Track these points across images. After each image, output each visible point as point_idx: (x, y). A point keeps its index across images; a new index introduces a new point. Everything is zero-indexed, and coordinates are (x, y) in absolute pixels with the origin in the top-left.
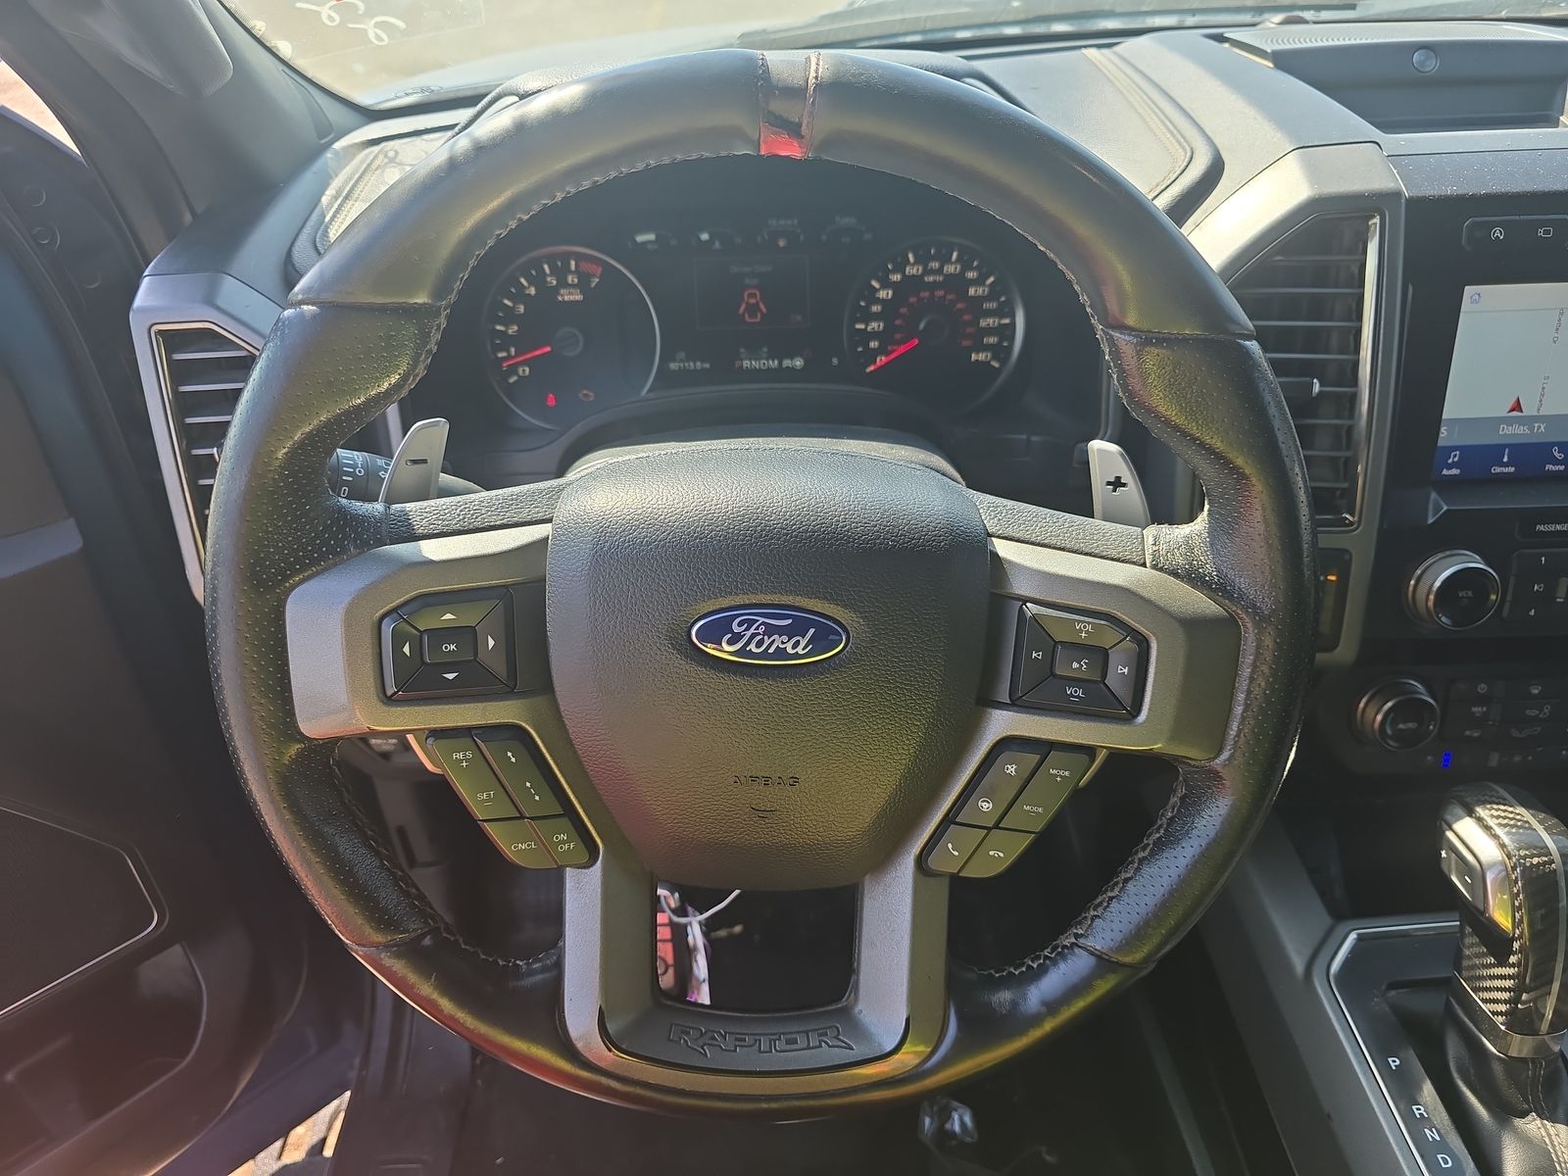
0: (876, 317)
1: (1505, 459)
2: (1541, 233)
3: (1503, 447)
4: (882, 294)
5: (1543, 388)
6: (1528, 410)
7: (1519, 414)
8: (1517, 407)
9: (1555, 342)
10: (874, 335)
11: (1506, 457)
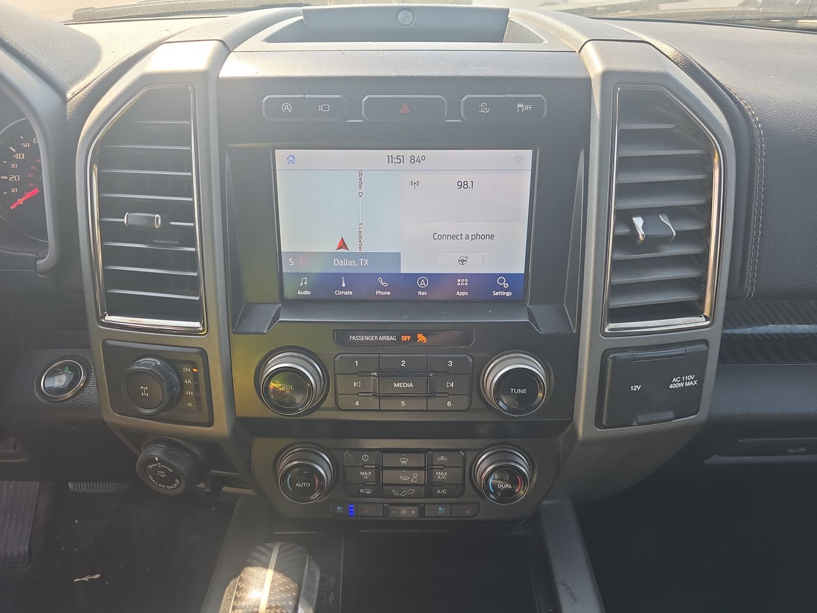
0: (14, 172)
1: (344, 285)
2: (320, 108)
3: (339, 276)
4: (18, 156)
5: (360, 232)
6: (353, 248)
7: (347, 251)
8: (343, 245)
9: (360, 196)
10: (14, 184)
11: (344, 283)
